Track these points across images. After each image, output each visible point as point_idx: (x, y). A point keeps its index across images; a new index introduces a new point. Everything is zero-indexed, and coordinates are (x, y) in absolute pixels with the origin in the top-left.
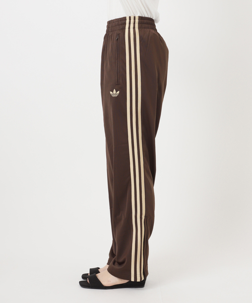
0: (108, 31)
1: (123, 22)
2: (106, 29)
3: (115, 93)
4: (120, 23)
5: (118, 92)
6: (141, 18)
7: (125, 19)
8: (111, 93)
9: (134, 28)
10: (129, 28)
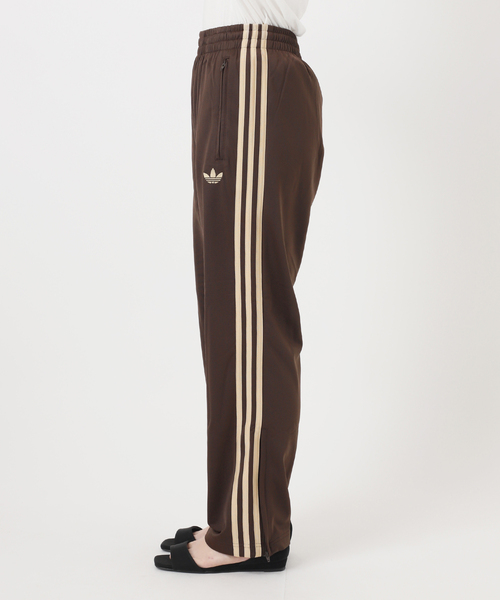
0: (201, 52)
1: (237, 34)
2: (198, 47)
3: (213, 177)
4: (230, 35)
5: (221, 175)
6: (273, 30)
7: (240, 28)
8: (206, 175)
9: (258, 47)
10: (249, 47)
